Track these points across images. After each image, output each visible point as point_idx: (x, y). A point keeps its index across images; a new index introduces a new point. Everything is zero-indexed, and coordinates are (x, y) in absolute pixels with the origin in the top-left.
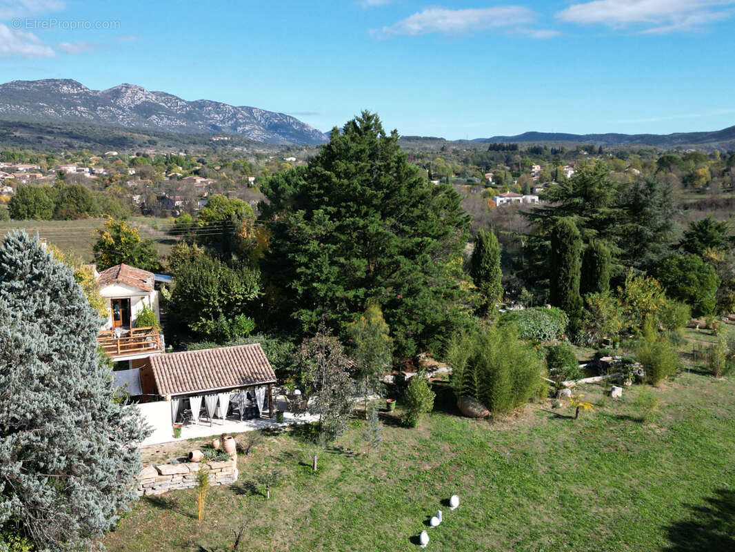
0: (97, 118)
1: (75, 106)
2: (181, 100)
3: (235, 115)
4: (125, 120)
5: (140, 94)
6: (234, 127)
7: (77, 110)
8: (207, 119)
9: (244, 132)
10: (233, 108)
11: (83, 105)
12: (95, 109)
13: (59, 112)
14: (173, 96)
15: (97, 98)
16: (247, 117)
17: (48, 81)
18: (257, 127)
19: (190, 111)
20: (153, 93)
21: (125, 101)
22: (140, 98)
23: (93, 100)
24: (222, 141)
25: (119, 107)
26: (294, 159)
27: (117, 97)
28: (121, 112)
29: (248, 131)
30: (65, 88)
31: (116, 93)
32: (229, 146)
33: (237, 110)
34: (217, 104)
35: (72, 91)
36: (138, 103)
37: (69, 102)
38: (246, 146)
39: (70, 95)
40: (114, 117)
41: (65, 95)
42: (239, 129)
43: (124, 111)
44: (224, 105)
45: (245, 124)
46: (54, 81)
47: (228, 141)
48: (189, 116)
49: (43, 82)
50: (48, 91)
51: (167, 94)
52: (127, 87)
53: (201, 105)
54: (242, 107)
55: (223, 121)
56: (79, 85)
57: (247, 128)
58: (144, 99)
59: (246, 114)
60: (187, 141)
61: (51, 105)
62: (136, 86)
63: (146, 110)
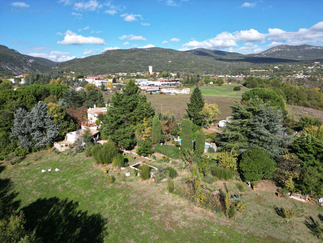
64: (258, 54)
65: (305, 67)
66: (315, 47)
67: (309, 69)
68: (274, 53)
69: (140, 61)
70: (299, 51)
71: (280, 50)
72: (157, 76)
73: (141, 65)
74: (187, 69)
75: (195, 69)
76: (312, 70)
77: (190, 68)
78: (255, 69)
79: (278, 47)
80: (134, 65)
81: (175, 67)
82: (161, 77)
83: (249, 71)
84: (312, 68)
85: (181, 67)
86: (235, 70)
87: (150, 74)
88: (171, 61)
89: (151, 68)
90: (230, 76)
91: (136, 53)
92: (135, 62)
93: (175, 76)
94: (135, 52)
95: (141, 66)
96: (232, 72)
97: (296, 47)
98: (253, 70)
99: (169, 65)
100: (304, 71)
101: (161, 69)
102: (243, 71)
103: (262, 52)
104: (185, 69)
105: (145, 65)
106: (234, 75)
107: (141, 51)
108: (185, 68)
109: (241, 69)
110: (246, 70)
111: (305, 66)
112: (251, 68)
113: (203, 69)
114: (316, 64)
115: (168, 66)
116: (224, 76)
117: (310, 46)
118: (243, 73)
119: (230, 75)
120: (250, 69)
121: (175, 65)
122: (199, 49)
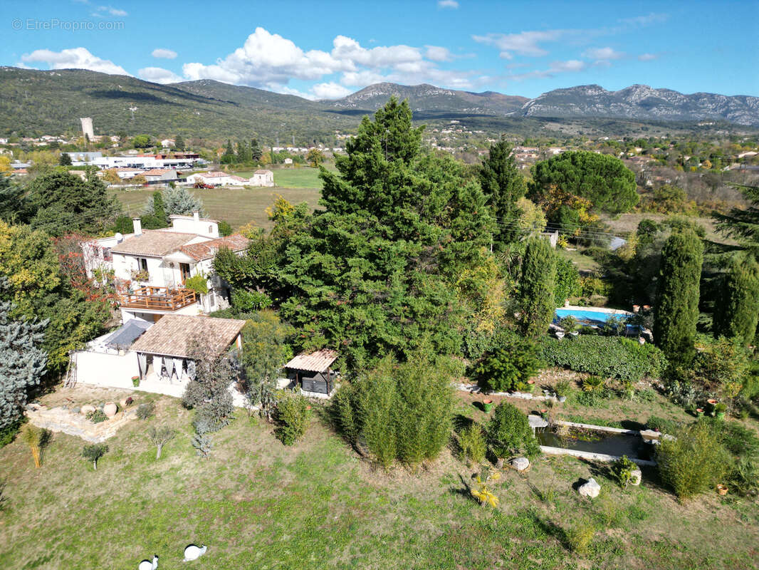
0: (610, 112)
1: (595, 104)
2: (680, 94)
3: (728, 102)
4: (630, 113)
5: (646, 92)
6: (725, 114)
7: (595, 106)
8: (701, 108)
9: (733, 118)
10: (727, 97)
11: (601, 103)
12: (609, 106)
13: (582, 109)
14: (673, 91)
15: (612, 97)
16: (739, 105)
17: (579, 87)
18: (747, 112)
19: (687, 102)
20: (658, 90)
21: (634, 98)
22: (647, 94)
23: (608, 99)
24: (707, 126)
25: (628, 103)
27: (628, 95)
28: (628, 106)
29: (737, 117)
30: (590, 91)
31: (628, 92)
32: (712, 130)
33: (730, 99)
34: (712, 96)
35: (594, 93)
36: (644, 99)
37: (591, 100)
38: (729, 130)
39: (592, 96)
40: (622, 111)
41: (589, 97)
42: (729, 115)
43: (630, 105)
44: (719, 96)
45: (735, 111)
46: (583, 88)
47: (712, 126)
48: (685, 107)
49: (575, 88)
50: (578, 94)
51: (669, 90)
52: (637, 86)
53: (697, 97)
54: (736, 97)
55: (714, 110)
56: (600, 88)
57: (737, 114)
58: (649, 95)
59: (739, 102)
60: (675, 127)
61: (577, 104)
62: (644, 86)
63: (646, 104)
64: (339, 101)
65: (437, 130)
66: (443, 90)
67: (445, 134)
68: (371, 100)
69: (38, 105)
70: (416, 97)
71: (381, 93)
72: (114, 146)
73: (44, 115)
74: (186, 129)
75: (208, 132)
76: (450, 135)
77: (192, 127)
78: (345, 133)
79: (377, 87)
80: (20, 115)
81: (153, 124)
82: (130, 148)
83: (335, 138)
84: (450, 131)
85: (169, 124)
86: (304, 135)
87: (91, 140)
88: (136, 109)
89: (87, 125)
90: (296, 150)
91: (19, 82)
92: (24, 109)
93: (170, 145)
94: (15, 78)
95: (47, 120)
96: (299, 140)
97: (409, 89)
98: (341, 135)
99: (133, 118)
100: (437, 138)
101: (112, 128)
102: (322, 139)
103: (348, 97)
104: (179, 129)
105: (56, 116)
106: (304, 147)
107: (36, 76)
108: (180, 126)
109: (316, 133)
110: (328, 135)
111: (436, 127)
112: (337, 132)
114: (452, 124)
115: (130, 121)
116: (283, 149)
117: (434, 88)
118: (322, 142)
119: (297, 147)
120: (335, 134)
121: (151, 119)
122: (203, 83)
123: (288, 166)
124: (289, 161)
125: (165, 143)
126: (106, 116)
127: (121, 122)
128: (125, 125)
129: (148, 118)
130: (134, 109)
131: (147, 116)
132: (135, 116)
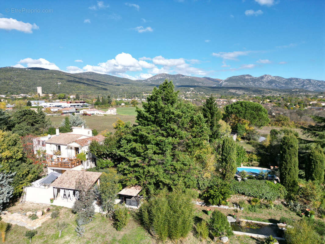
0: (255, 85)
1: (249, 82)
2: (284, 78)
3: (303, 82)
4: (263, 86)
5: (270, 77)
6: (303, 86)
8: (293, 84)
9: (306, 88)
10: (303, 80)
11: (251, 82)
12: (255, 83)
13: (244, 84)
14: (281, 77)
15: (256, 79)
16: (309, 83)
17: (242, 75)
18: (312, 86)
19: (287, 82)
20: (274, 77)
21: (265, 80)
22: (270, 78)
23: (254, 80)
24: (296, 91)
25: (262, 82)
26: (322, 97)
27: (262, 79)
28: (263, 83)
29: (308, 87)
30: (247, 77)
31: (262, 77)
32: (298, 93)
33: (304, 80)
34: (297, 79)
35: (248, 78)
36: (269, 80)
37: (247, 81)
38: (305, 93)
39: (248, 79)
40: (260, 85)
41: (247, 79)
42: (305, 87)
43: (264, 83)
44: (299, 79)
45: (307, 85)
46: (244, 76)
47: (298, 91)
48: (286, 83)
49: (241, 76)
50: (242, 78)
51: (279, 77)
52: (266, 75)
53: (291, 79)
54: (307, 79)
55: (298, 84)
56: (251, 76)
57: (308, 86)
58: (271, 79)
59: (308, 82)
60: (282, 91)
61: (242, 82)
62: (268, 75)
63: (271, 82)
64: (144, 81)
65: (185, 92)
66: (187, 76)
67: (188, 94)
68: (157, 80)
69: (20, 81)
70: (176, 79)
71: (161, 77)
72: (50, 98)
73: (21, 86)
74: (80, 91)
75: (90, 92)
76: (190, 94)
77: (83, 90)
78: (147, 93)
79: (160, 75)
80: (12, 85)
81: (67, 89)
82: (57, 99)
83: (142, 95)
84: (190, 93)
85: (74, 89)
86: (130, 94)
87: (41, 96)
88: (60, 83)
89: (39, 90)
90: (126, 100)
91: (12, 73)
92: (14, 83)
93: (73, 98)
94: (11, 71)
95: (23, 88)
96: (128, 96)
97: (174, 76)
98: (145, 94)
99: (59, 87)
100: (184, 95)
101: (50, 91)
102: (137, 95)
103: (148, 79)
104: (78, 91)
105: (27, 86)
106: (130, 98)
107: (20, 70)
108: (78, 90)
109: (135, 93)
110: (139, 94)
111: (184, 91)
112: (143, 93)
113: (97, 92)
114: (191, 90)
115: (57, 88)
116: (121, 99)
117: (183, 76)
118: (137, 96)
119: (127, 99)
121: (66, 87)
122: (88, 73)
123: (123, 106)
124: (123, 104)
125: (71, 97)
126: (48, 86)
127: (54, 88)
128: (55, 90)
129: (65, 87)
130: (59, 83)
131: (65, 86)
132: (60, 86)
